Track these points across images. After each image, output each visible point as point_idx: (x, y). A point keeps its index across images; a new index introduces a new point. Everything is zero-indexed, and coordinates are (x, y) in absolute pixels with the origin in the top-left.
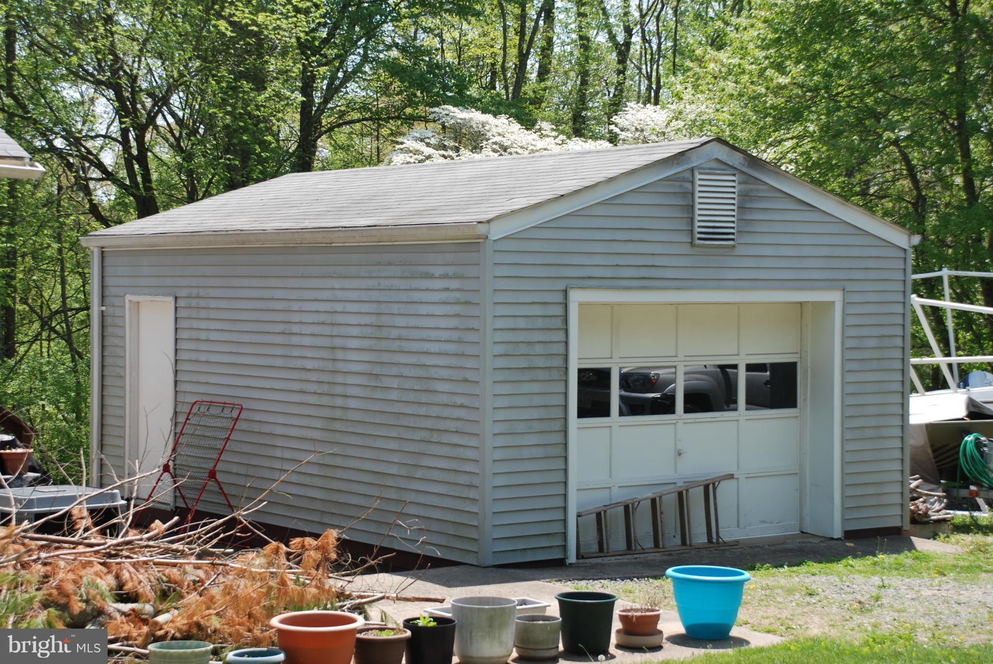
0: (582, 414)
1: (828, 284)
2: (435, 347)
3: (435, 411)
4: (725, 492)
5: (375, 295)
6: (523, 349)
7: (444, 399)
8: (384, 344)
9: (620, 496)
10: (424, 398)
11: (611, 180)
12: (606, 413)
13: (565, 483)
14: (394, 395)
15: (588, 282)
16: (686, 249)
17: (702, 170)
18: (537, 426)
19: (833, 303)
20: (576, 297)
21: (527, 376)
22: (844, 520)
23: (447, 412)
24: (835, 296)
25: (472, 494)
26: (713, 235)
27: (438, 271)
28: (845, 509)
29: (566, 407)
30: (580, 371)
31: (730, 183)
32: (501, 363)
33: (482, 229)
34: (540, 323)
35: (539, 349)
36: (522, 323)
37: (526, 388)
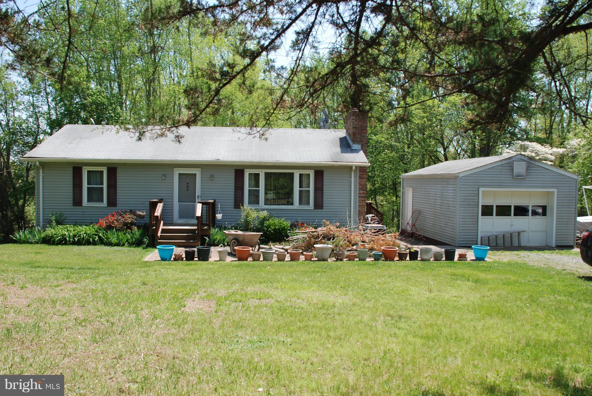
0: (482, 215)
1: (553, 187)
2: (450, 199)
3: (450, 213)
4: (522, 235)
5: (442, 188)
6: (467, 200)
7: (451, 210)
8: (443, 199)
9: (495, 234)
10: (448, 210)
11: (491, 164)
12: (492, 215)
13: (478, 230)
14: (444, 210)
15: (484, 186)
16: (512, 179)
17: (516, 161)
18: (470, 217)
19: (554, 192)
20: (481, 189)
21: (468, 206)
22: (556, 243)
23: (452, 213)
24: (555, 190)
25: (455, 231)
26: (519, 176)
27: (451, 183)
28: (556, 240)
29: (478, 213)
30: (482, 206)
31: (524, 164)
32: (461, 203)
33: (457, 175)
34: (472, 195)
35: (471, 200)
36: (467, 195)
37: (468, 209)
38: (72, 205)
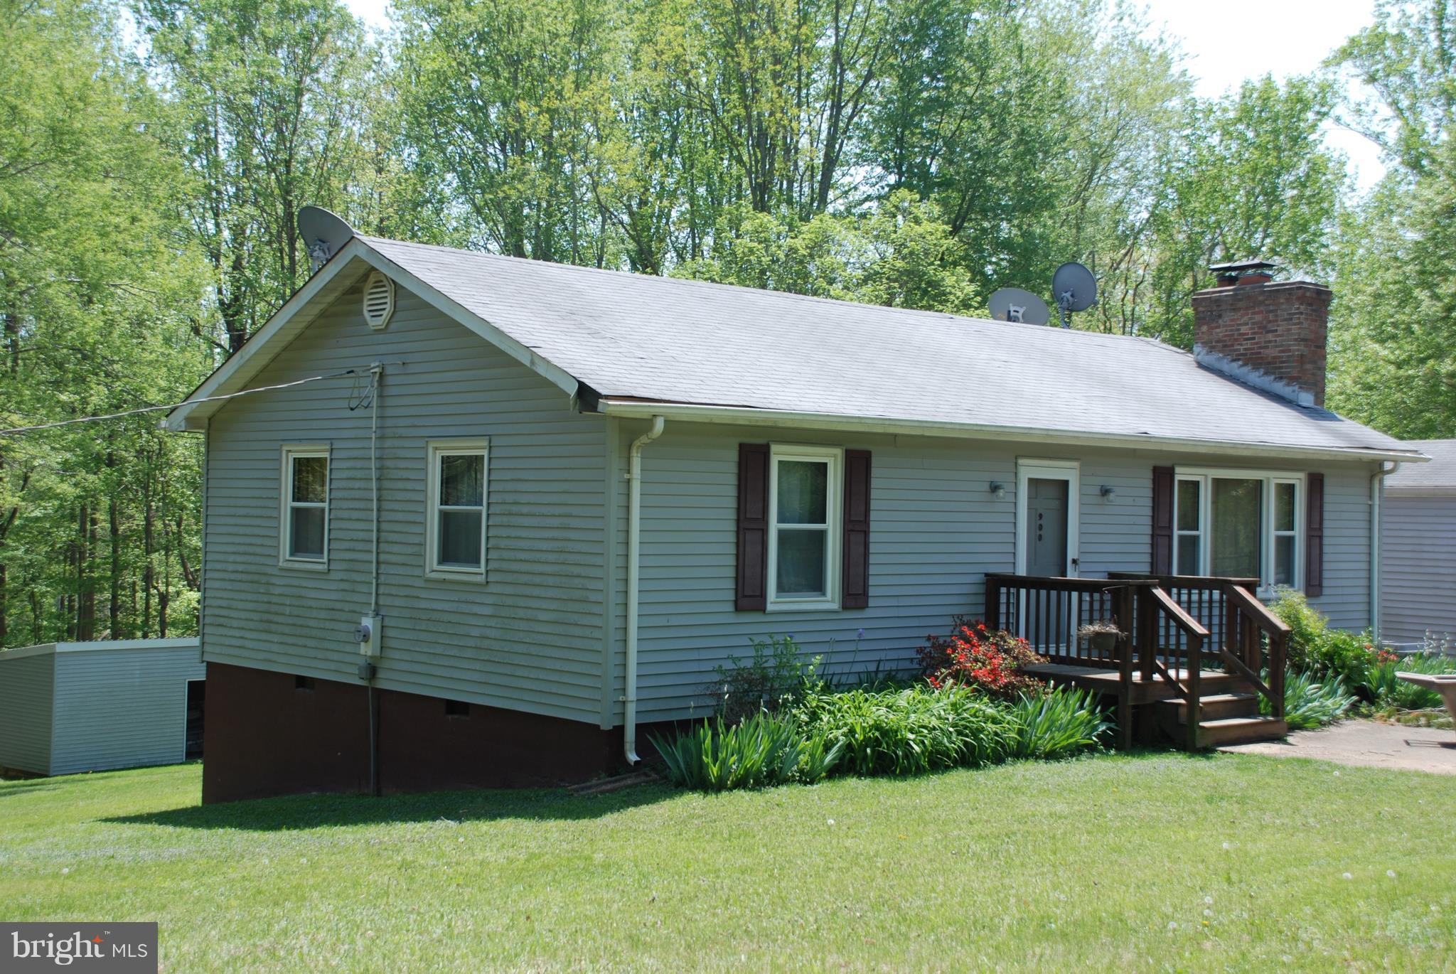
38: (730, 607)
